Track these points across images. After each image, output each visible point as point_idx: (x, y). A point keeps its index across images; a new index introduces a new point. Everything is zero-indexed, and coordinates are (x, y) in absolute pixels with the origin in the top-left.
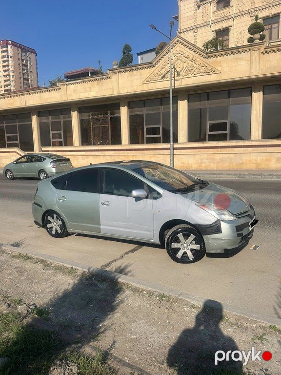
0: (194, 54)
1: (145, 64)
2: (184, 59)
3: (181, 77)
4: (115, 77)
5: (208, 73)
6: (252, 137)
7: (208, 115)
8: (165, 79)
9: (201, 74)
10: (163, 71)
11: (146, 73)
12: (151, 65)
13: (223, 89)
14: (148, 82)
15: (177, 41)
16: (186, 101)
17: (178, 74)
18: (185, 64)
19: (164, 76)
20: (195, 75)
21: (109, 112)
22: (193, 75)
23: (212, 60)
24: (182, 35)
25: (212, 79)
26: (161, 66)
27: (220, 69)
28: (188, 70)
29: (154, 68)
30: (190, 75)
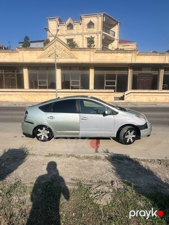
0: (65, 47)
1: (39, 48)
2: (60, 50)
3: (59, 58)
4: (21, 52)
5: (71, 58)
6: (90, 88)
7: (70, 77)
8: (50, 58)
9: (68, 58)
10: (49, 53)
11: (40, 53)
12: (42, 49)
13: (77, 66)
14: (41, 57)
15: (57, 40)
16: (60, 69)
17: (57, 56)
18: (61, 52)
19: (50, 56)
20: (66, 58)
21: (16, 71)
22: (65, 58)
23: (73, 52)
24: (59, 37)
25: (73, 61)
26: (48, 50)
27: (77, 56)
28: (63, 55)
29: (44, 51)
30: (63, 58)
